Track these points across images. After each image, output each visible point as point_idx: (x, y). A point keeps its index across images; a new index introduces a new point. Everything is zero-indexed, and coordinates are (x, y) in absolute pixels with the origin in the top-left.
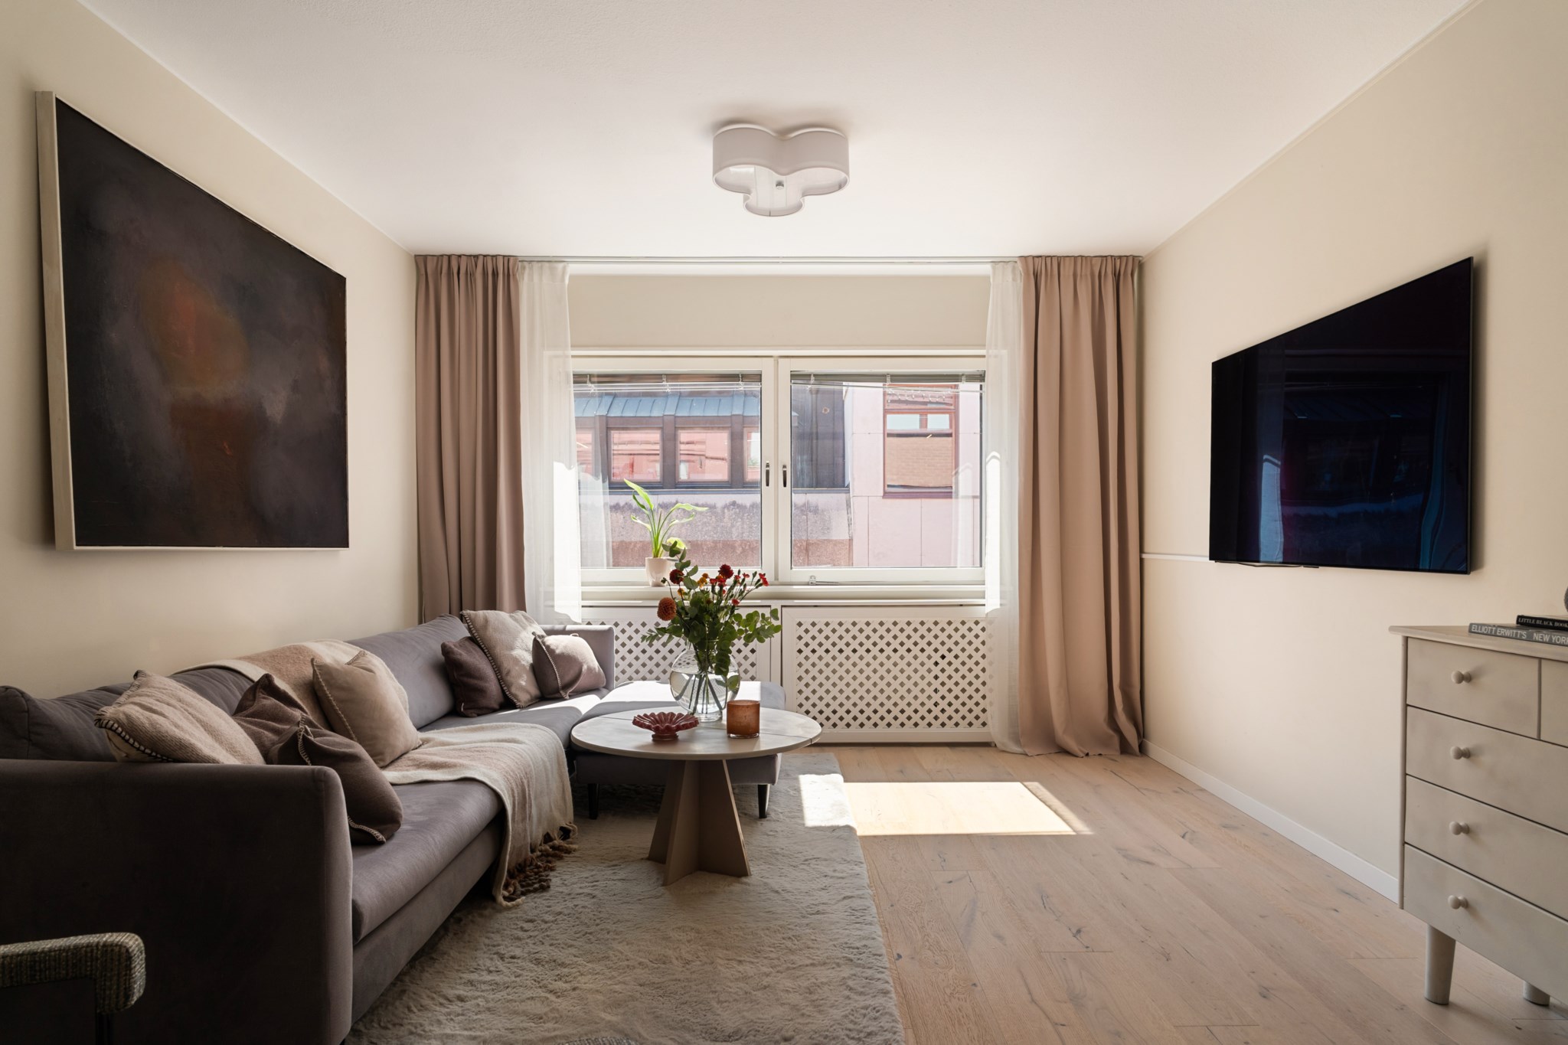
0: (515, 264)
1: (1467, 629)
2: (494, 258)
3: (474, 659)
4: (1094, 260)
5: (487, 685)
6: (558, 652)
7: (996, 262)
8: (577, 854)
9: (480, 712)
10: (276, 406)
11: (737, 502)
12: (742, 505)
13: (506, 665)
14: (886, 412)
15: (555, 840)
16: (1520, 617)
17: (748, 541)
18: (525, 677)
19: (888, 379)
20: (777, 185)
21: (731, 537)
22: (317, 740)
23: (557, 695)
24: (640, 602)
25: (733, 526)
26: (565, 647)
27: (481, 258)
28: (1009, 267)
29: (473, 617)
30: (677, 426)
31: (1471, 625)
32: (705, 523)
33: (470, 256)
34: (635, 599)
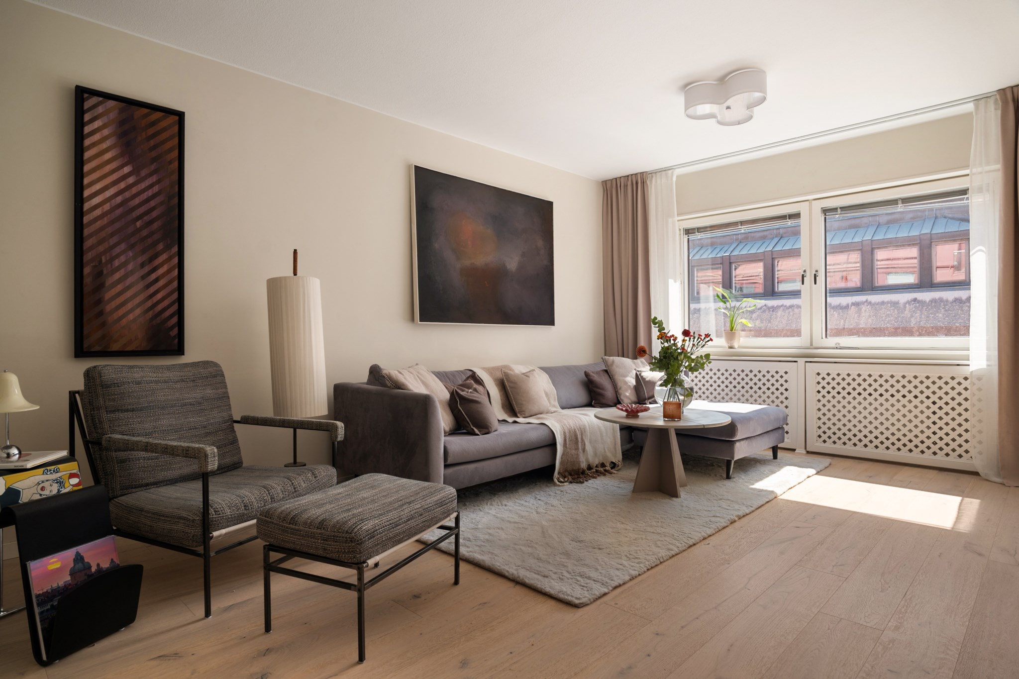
0: (647, 176)
2: (636, 175)
3: (604, 381)
5: (606, 393)
6: (647, 379)
7: (977, 100)
8: (613, 475)
9: (602, 406)
10: (512, 263)
11: (918, 299)
12: (922, 301)
13: (620, 384)
15: (607, 467)
17: (925, 327)
18: (629, 391)
20: (726, 109)
21: (910, 324)
22: (462, 393)
23: (644, 402)
25: (912, 316)
26: (652, 377)
27: (630, 177)
30: (873, 247)
32: (888, 315)
33: (625, 176)
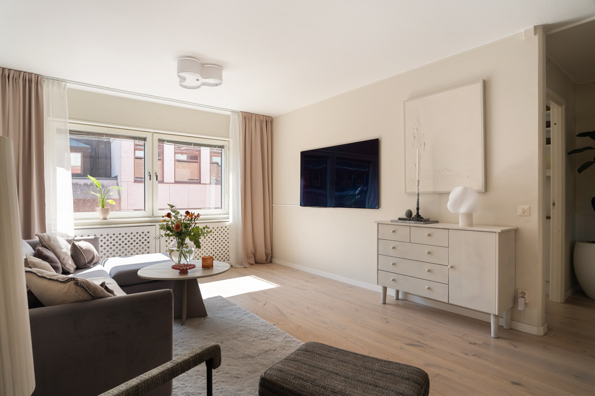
0: (41, 79)
1: (390, 221)
2: (30, 74)
4: (261, 116)
7: (233, 112)
13: (62, 256)
14: (135, 150)
16: (399, 218)
18: (69, 260)
19: (192, 144)
20: (197, 80)
24: (100, 226)
27: (22, 73)
28: (236, 114)
29: (42, 236)
31: (391, 220)
33: (16, 71)
34: (94, 225)
